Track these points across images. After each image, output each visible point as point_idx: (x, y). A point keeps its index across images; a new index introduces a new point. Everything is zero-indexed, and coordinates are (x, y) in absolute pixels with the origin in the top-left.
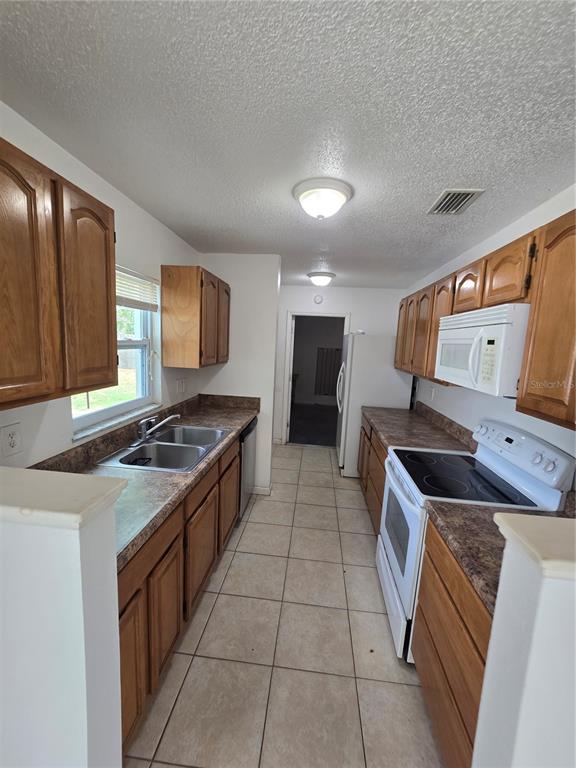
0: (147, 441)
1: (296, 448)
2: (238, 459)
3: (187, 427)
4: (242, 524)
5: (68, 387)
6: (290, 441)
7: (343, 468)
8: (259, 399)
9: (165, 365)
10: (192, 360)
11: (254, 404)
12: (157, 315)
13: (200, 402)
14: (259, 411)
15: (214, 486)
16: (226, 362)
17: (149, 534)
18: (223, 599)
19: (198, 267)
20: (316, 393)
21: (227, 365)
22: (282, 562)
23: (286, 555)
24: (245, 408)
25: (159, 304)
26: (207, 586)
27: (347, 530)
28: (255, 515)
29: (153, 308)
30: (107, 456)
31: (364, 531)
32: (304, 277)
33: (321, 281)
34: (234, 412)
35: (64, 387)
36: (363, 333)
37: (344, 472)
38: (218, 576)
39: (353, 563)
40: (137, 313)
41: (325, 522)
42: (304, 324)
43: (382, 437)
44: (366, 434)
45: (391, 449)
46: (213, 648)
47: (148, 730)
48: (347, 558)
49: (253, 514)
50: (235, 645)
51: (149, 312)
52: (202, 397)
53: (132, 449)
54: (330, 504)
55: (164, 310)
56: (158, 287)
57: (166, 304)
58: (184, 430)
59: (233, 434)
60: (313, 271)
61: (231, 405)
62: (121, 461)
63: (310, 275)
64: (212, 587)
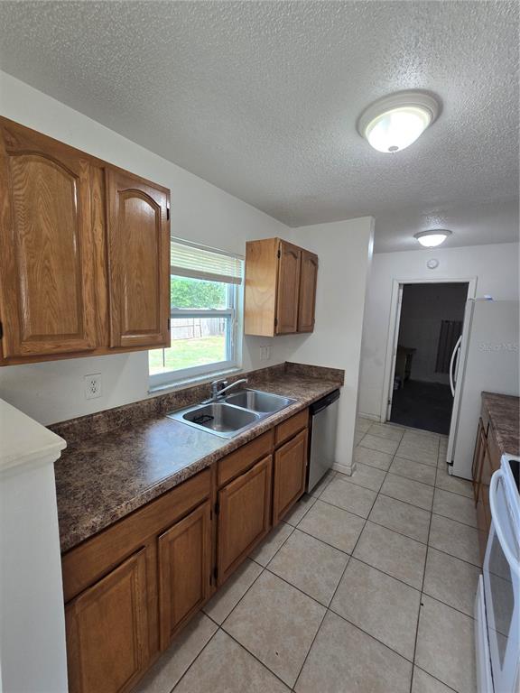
0: (216, 401)
1: (397, 430)
2: (306, 432)
3: (259, 392)
4: (312, 499)
5: (112, 346)
6: (391, 421)
7: (452, 464)
8: (343, 371)
9: (246, 333)
10: (267, 329)
11: (338, 376)
12: (241, 287)
13: (286, 370)
14: (342, 384)
15: (266, 455)
16: (312, 331)
17: (152, 496)
18: (267, 576)
19: (276, 239)
20: (436, 371)
21: (313, 334)
22: (342, 560)
23: (349, 552)
24: (329, 380)
25: (243, 277)
26: (257, 555)
27: (439, 547)
28: (329, 495)
29: (238, 281)
30: (176, 410)
31: (465, 557)
32: (410, 240)
33: (432, 241)
34: (312, 383)
35: (109, 346)
36: (491, 299)
37: (454, 470)
38: (270, 548)
39: (437, 595)
40: (225, 286)
41: (411, 527)
42: (413, 294)
43: (499, 439)
44: (483, 428)
45: (506, 459)
46: (240, 629)
47: (155, 686)
48: (431, 588)
49: (326, 492)
50: (261, 637)
51: (235, 285)
52: (288, 365)
53: (201, 406)
54: (422, 506)
55: (247, 282)
56: (243, 262)
57: (248, 277)
58: (256, 394)
59: (298, 405)
60: (420, 231)
61: (315, 375)
62: (184, 417)
63: (418, 235)
64: (262, 558)
